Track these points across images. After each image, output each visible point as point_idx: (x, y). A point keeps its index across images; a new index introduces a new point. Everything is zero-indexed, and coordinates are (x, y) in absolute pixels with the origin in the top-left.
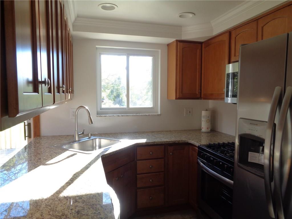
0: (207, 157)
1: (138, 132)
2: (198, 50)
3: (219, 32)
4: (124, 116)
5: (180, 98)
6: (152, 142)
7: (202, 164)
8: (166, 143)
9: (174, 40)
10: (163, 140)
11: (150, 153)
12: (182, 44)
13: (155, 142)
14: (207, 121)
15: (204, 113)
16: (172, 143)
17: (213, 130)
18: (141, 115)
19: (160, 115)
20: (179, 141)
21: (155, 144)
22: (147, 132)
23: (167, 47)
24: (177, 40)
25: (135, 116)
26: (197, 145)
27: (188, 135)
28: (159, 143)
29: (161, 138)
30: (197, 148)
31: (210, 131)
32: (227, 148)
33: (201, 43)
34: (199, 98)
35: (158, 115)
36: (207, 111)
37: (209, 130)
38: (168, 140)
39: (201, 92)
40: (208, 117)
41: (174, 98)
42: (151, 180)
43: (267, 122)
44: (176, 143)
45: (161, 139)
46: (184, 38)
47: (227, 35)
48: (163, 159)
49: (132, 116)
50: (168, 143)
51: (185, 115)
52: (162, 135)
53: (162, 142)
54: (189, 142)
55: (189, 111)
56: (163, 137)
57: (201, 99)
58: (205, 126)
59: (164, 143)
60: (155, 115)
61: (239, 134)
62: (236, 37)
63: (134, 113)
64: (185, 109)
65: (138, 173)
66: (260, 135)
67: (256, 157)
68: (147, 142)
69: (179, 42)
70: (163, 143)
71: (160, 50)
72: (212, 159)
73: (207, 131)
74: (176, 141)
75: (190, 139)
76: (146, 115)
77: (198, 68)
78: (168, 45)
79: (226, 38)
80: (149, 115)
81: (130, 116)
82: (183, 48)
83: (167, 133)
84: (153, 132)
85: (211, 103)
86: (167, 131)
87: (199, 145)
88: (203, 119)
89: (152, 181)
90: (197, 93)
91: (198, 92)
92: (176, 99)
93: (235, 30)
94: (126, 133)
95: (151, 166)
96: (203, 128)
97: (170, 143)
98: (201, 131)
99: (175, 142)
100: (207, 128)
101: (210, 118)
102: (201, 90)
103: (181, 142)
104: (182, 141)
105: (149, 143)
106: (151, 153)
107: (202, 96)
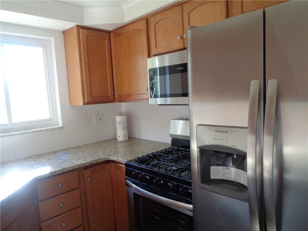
0: (141, 176)
1: (31, 157)
2: (106, 41)
3: (133, 18)
4: (6, 136)
5: (89, 103)
6: (60, 170)
7: (134, 185)
8: (81, 166)
9: (73, 24)
10: (76, 163)
11: (58, 186)
12: (84, 31)
13: (64, 169)
14: (123, 128)
15: (118, 119)
16: (88, 164)
17: (131, 138)
18: (34, 132)
19: (63, 127)
20: (98, 160)
21: (65, 171)
22: (46, 154)
23: (63, 35)
24: (77, 25)
25: (24, 133)
26: (123, 162)
27: (105, 149)
28: (71, 169)
29: (70, 160)
30: (124, 166)
31: (128, 140)
32: (162, 160)
33: (109, 32)
34: (113, 100)
35: (60, 128)
36: (122, 116)
37: (127, 138)
38: (83, 162)
39: (114, 94)
40: (124, 123)
41: (81, 103)
42: (64, 224)
43: (246, 128)
44: (94, 164)
45: (72, 161)
46: (88, 23)
47: (144, 22)
48: (78, 189)
49: (20, 134)
50: (82, 166)
51: (95, 124)
52: (70, 155)
53: (75, 166)
54: (110, 159)
55: (100, 118)
56: (73, 158)
57: (115, 102)
58: (121, 135)
59: (78, 167)
60: (55, 129)
61: (199, 145)
62: (155, 25)
63: (22, 130)
64: (94, 116)
65: (42, 220)
66: (233, 146)
67: (219, 172)
68: (52, 171)
69: (81, 28)
70: (76, 168)
71: (53, 39)
72: (148, 177)
73: (125, 139)
74: (94, 161)
75: (110, 155)
76: (42, 131)
77: (107, 63)
78: (65, 33)
79: (142, 26)
80: (46, 130)
81: (16, 134)
82: (86, 37)
83: (75, 150)
84: (54, 153)
85: (124, 106)
86: (74, 148)
87: (126, 161)
88: (118, 126)
89: (66, 224)
90: (110, 95)
91: (111, 93)
92: (84, 104)
93: (153, 17)
94: (11, 161)
95: (61, 205)
96: (119, 137)
97: (86, 165)
98: (118, 141)
99: (92, 163)
100: (125, 136)
101: (126, 124)
102: (114, 91)
103: (100, 161)
104: (101, 159)
105: (56, 172)
106: (60, 186)
107: (116, 99)
